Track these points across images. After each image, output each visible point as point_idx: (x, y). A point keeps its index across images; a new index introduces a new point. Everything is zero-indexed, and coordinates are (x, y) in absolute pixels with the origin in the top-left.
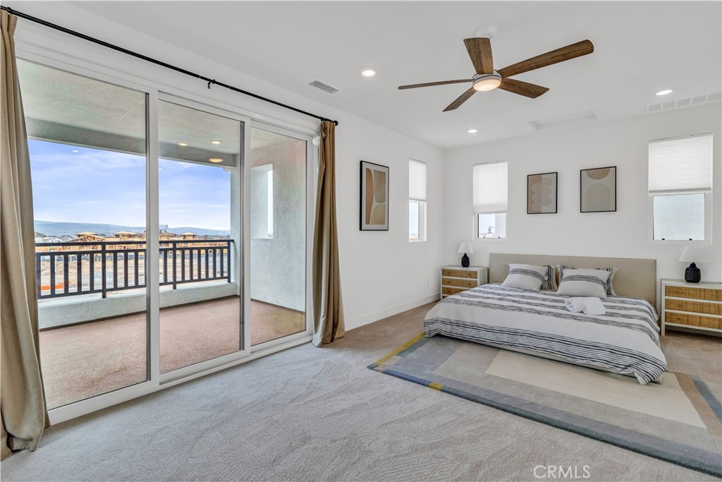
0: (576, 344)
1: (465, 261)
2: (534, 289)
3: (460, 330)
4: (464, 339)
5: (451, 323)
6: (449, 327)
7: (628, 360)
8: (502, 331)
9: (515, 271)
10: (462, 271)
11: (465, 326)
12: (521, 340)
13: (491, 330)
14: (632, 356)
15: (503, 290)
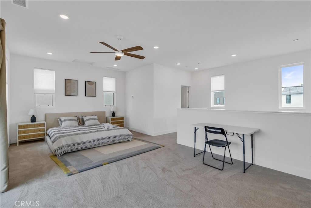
0: (116, 137)
1: (33, 119)
2: (77, 126)
3: (76, 147)
4: (79, 150)
5: (70, 145)
6: (70, 147)
7: (127, 137)
8: (94, 141)
9: (66, 120)
10: (33, 125)
11: (78, 144)
12: (101, 141)
13: (90, 142)
14: (128, 135)
15: (62, 129)
